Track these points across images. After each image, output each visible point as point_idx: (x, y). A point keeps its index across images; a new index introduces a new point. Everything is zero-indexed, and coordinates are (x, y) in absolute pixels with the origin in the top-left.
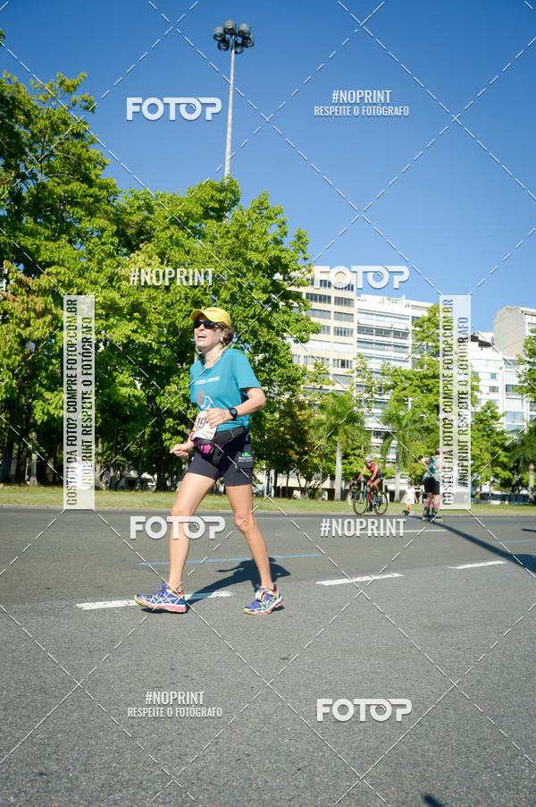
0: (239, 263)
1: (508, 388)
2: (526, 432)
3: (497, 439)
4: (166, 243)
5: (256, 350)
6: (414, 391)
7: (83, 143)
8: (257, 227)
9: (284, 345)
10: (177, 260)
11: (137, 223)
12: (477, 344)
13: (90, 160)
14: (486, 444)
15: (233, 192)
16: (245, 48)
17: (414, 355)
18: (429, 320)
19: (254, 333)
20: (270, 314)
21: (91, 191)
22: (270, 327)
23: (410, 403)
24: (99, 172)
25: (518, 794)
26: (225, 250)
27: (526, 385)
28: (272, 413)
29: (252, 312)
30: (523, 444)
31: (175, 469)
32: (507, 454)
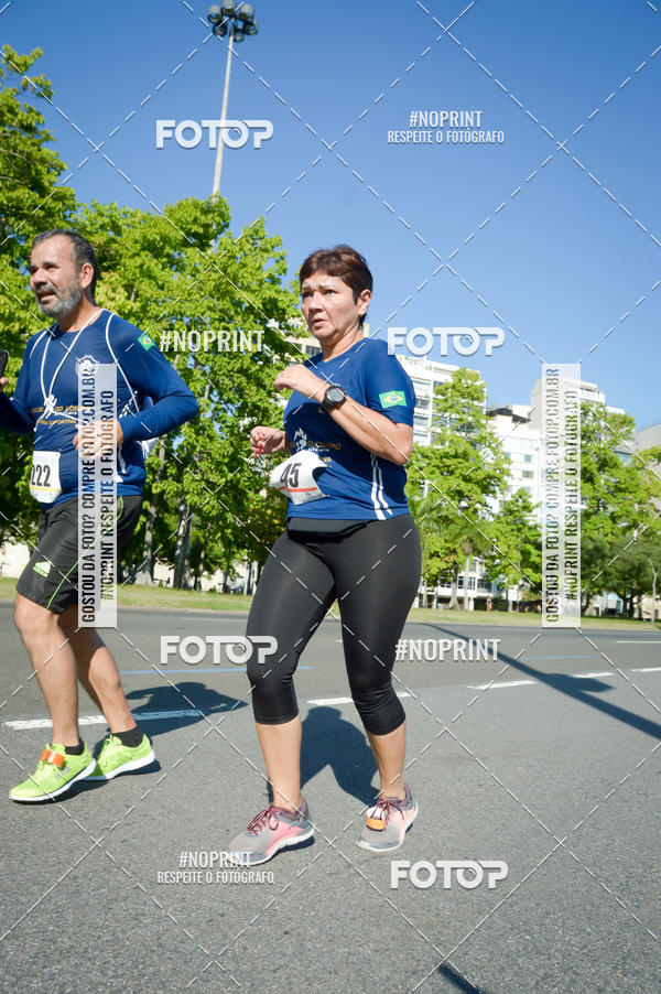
0: (225, 304)
3: (529, 534)
4: (134, 274)
5: (242, 411)
6: (432, 473)
7: (34, 140)
8: (249, 260)
9: (276, 408)
10: (148, 295)
11: (99, 246)
12: (510, 418)
13: (43, 161)
14: (515, 540)
15: (222, 215)
16: (246, 36)
17: (434, 429)
18: (453, 387)
19: (240, 391)
20: (261, 369)
21: (43, 201)
22: (260, 385)
23: (426, 487)
24: (53, 179)
25: (549, 959)
26: (210, 286)
28: (257, 492)
29: (239, 365)
31: (134, 556)
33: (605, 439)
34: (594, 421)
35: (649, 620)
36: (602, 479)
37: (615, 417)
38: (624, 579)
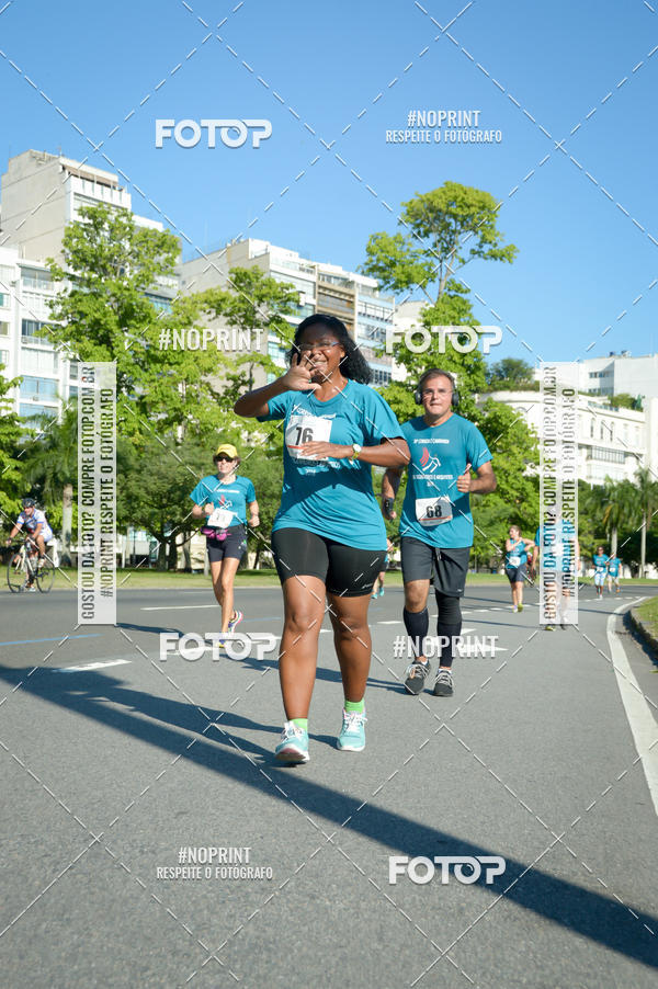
1: (27, 327)
2: (60, 422)
27: (64, 323)
30: (54, 445)
32: (19, 464)
33: (132, 273)
34: (111, 239)
35: (200, 571)
36: (126, 340)
37: (146, 234)
38: (161, 507)
